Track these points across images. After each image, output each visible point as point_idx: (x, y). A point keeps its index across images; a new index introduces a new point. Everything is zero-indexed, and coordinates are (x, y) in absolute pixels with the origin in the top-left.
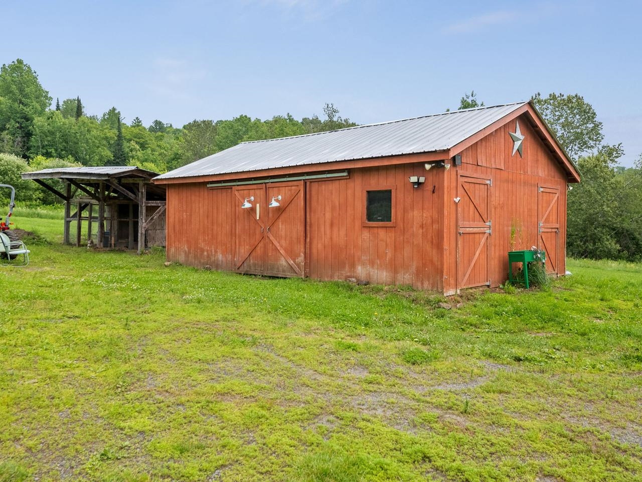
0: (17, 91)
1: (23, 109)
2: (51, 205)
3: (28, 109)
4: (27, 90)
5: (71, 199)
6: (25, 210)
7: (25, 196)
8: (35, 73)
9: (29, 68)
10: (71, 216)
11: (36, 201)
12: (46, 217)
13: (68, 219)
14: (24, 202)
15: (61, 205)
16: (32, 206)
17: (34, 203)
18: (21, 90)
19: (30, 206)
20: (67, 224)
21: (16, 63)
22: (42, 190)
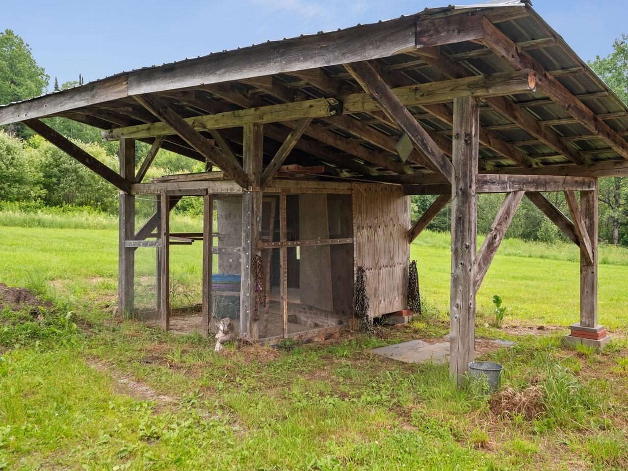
0: (8, 69)
1: (16, 90)
2: (58, 206)
3: (21, 90)
4: (19, 66)
5: (136, 185)
6: (19, 215)
7: (19, 193)
8: (28, 45)
9: (21, 40)
10: (136, 233)
11: (36, 200)
12: (52, 225)
13: (131, 243)
14: (17, 203)
15: (72, 206)
16: (29, 209)
17: (33, 203)
18: (12, 66)
19: (25, 209)
20: (128, 254)
21: (5, 34)
22: (44, 184)
